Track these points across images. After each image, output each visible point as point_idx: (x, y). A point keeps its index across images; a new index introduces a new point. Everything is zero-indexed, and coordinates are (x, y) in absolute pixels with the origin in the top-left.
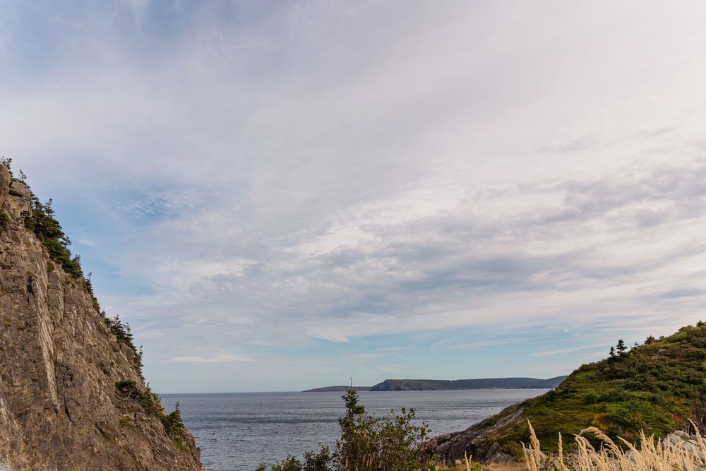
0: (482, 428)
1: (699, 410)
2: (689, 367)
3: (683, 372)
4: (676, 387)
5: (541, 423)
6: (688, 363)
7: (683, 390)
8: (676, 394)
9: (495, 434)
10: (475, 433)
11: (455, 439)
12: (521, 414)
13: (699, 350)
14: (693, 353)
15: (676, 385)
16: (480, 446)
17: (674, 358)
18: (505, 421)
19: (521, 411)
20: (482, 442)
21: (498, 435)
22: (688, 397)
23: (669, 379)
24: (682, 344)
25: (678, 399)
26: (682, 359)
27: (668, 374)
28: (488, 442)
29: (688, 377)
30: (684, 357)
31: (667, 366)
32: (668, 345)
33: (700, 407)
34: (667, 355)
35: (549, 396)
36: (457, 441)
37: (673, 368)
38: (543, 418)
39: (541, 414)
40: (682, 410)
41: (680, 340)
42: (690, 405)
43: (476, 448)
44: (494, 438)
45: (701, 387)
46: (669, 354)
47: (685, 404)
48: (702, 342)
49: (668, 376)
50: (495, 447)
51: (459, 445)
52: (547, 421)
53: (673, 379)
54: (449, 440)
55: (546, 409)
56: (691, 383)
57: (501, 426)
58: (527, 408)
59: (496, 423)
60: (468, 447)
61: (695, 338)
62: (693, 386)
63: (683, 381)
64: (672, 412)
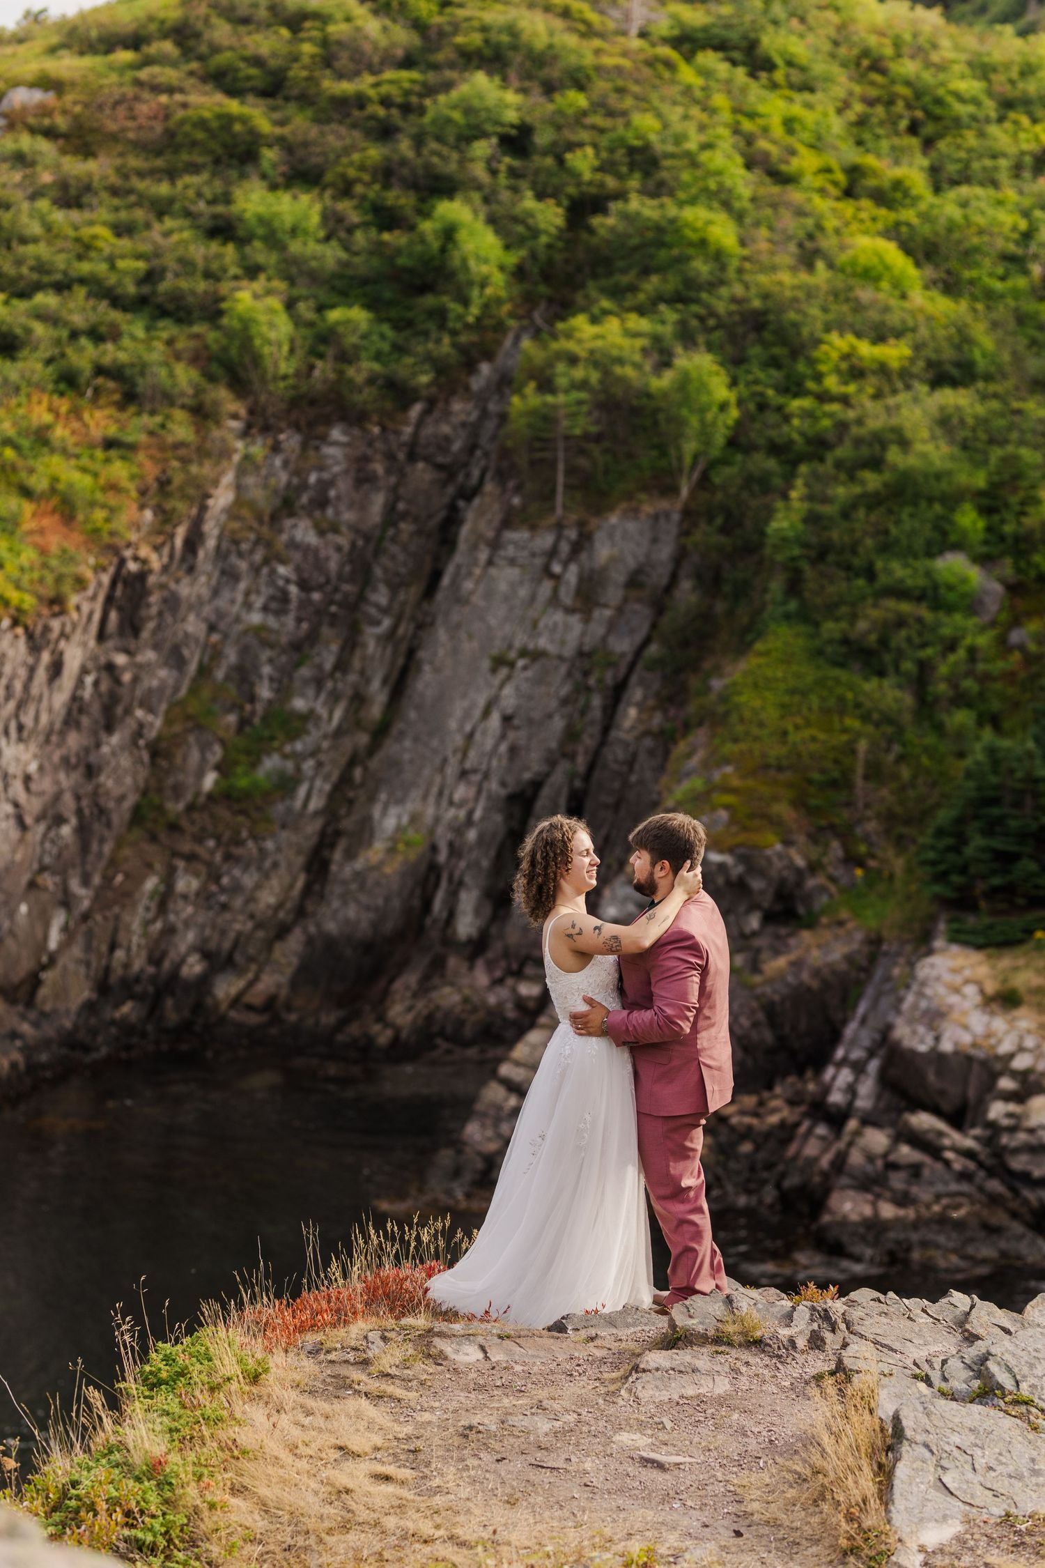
1: (178, 479)
2: (161, 209)
3: (125, 244)
4: (74, 335)
6: (163, 189)
7: (110, 353)
8: (68, 381)
13: (233, 106)
14: (202, 124)
15: (78, 320)
17: (87, 152)
22: (130, 398)
23: (38, 287)
24: (148, 62)
25: (76, 412)
26: (134, 162)
27: (41, 250)
29: (151, 277)
30: (141, 147)
31: (43, 204)
32: (69, 65)
33: (185, 461)
34: (50, 133)
37: (75, 215)
40: (86, 481)
41: (135, 41)
42: (132, 447)
45: (212, 336)
46: (61, 122)
47: (110, 444)
48: (257, 61)
49: (41, 267)
53: (62, 287)
56: (162, 312)
61: (221, 31)
62: (167, 329)
63: (117, 301)
64: (26, 492)
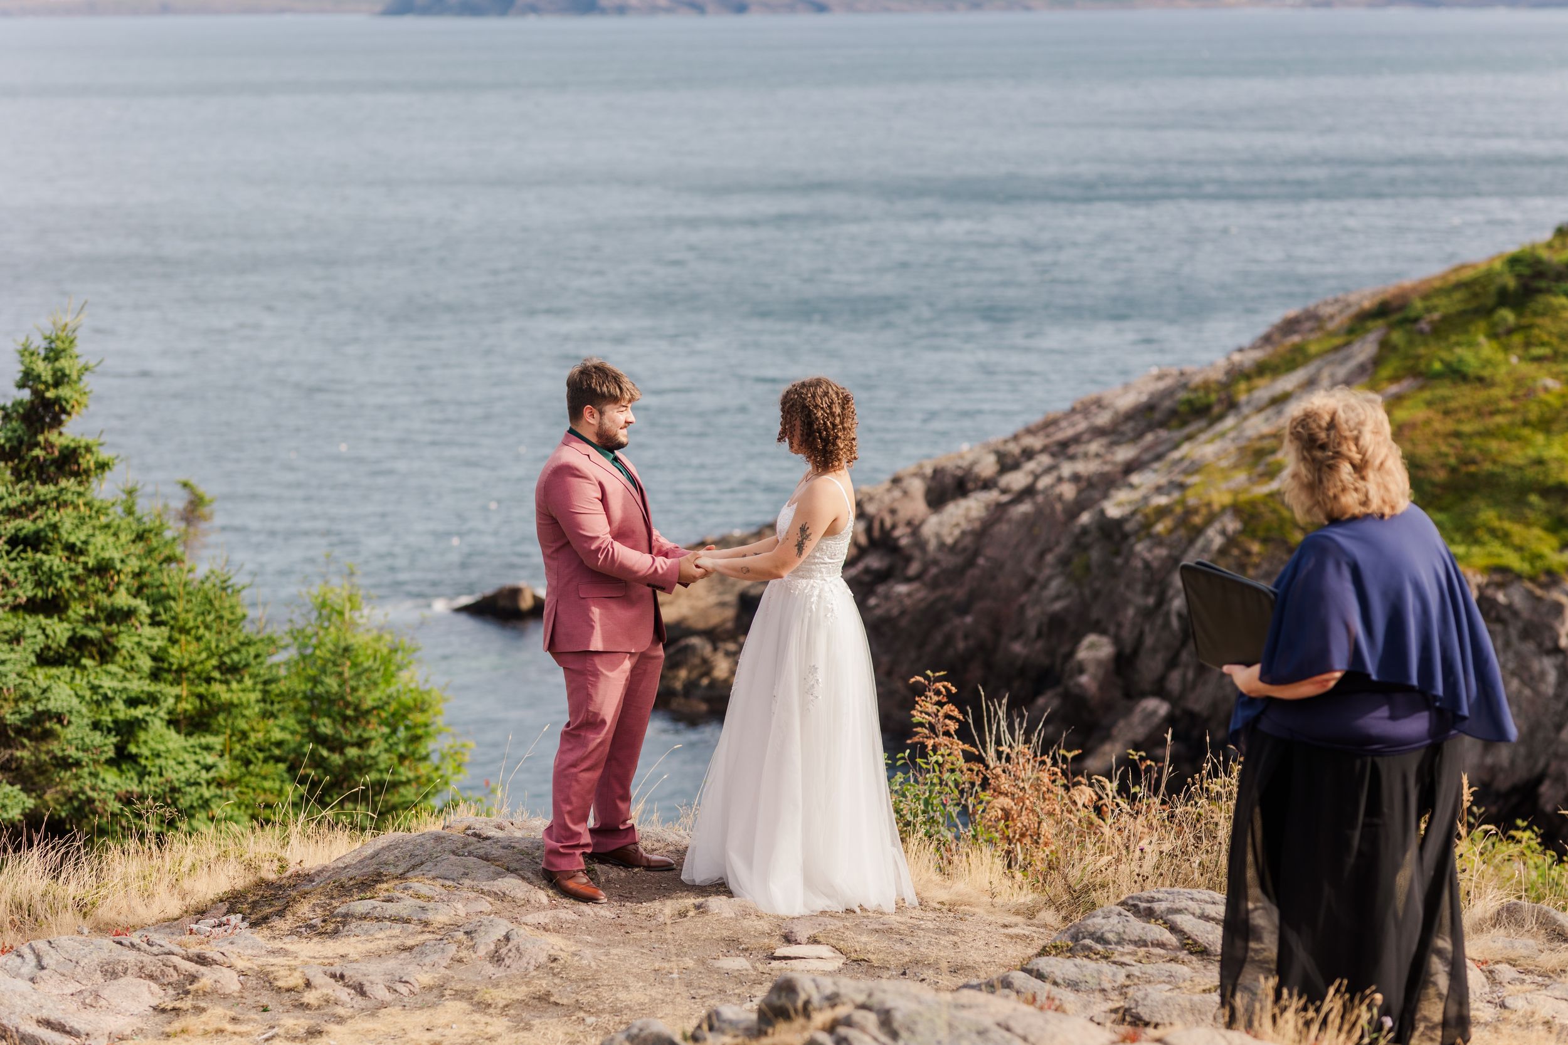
0: (1163, 424)
5: (1449, 425)
9: (1225, 473)
10: (1124, 454)
11: (1017, 480)
12: (1362, 369)
16: (1146, 526)
18: (1279, 401)
19: (1365, 349)
20: (1162, 512)
21: (1241, 477)
28: (1189, 512)
35: (1511, 283)
36: (1029, 492)
38: (1465, 396)
39: (1457, 374)
43: (1125, 536)
44: (1220, 497)
50: (1218, 541)
51: (1039, 512)
52: (1479, 414)
54: (987, 485)
55: (1487, 348)
57: (1258, 425)
58: (1397, 337)
59: (1232, 405)
60: (1085, 531)
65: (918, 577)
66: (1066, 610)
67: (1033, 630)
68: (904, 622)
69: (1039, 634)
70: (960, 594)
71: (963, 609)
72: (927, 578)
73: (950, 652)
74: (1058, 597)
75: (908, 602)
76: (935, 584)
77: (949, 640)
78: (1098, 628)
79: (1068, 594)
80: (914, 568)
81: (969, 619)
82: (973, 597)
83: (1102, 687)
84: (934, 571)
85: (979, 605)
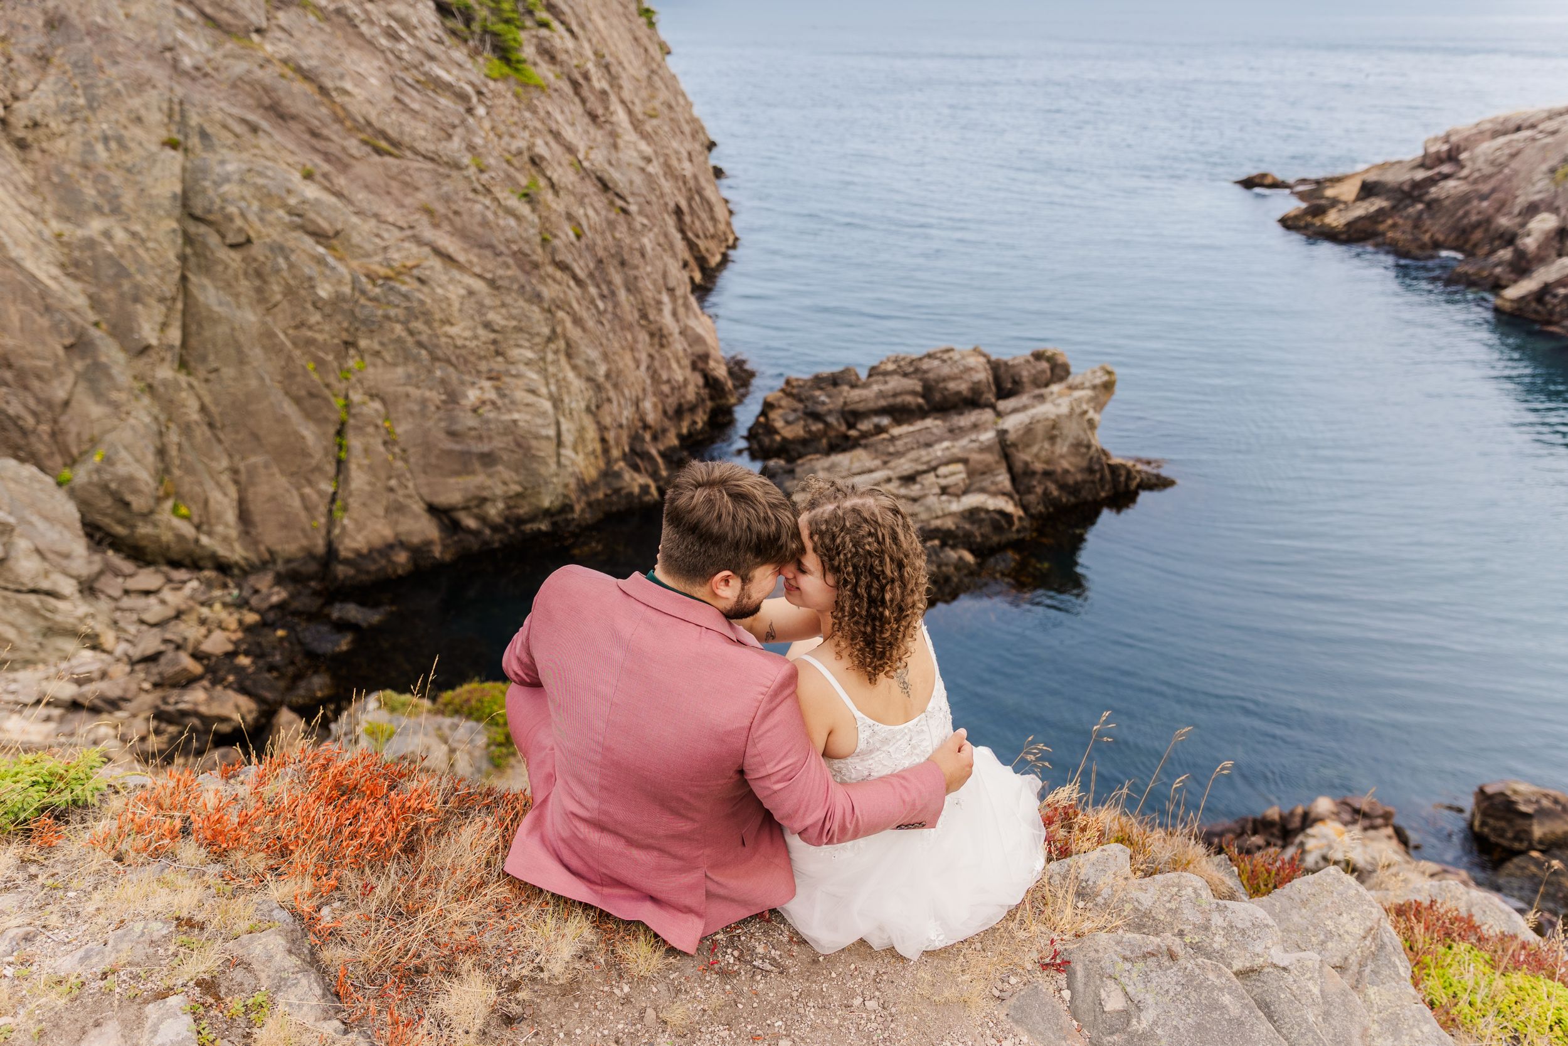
65: (1465, 178)
66: (1542, 200)
67: (1516, 210)
68: (1447, 203)
69: (1520, 214)
70: (1485, 188)
71: (1483, 197)
72: (1471, 179)
73: (1465, 221)
74: (1540, 192)
75: (1452, 192)
76: (1475, 182)
77: (1466, 214)
78: (1555, 210)
79: (1548, 190)
80: (1464, 173)
81: (1485, 204)
82: (1494, 190)
83: (1539, 247)
84: (1476, 175)
85: (1495, 196)
